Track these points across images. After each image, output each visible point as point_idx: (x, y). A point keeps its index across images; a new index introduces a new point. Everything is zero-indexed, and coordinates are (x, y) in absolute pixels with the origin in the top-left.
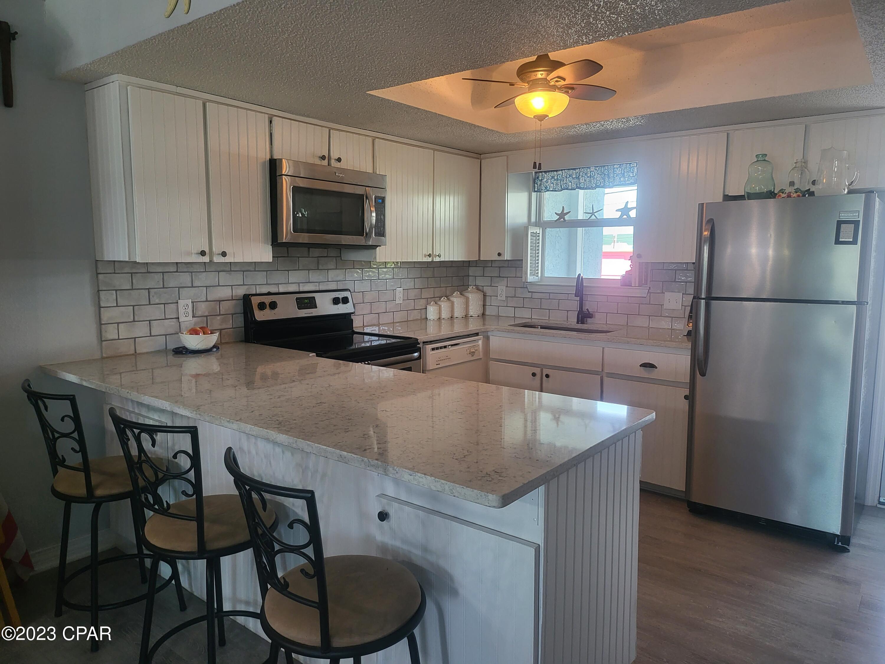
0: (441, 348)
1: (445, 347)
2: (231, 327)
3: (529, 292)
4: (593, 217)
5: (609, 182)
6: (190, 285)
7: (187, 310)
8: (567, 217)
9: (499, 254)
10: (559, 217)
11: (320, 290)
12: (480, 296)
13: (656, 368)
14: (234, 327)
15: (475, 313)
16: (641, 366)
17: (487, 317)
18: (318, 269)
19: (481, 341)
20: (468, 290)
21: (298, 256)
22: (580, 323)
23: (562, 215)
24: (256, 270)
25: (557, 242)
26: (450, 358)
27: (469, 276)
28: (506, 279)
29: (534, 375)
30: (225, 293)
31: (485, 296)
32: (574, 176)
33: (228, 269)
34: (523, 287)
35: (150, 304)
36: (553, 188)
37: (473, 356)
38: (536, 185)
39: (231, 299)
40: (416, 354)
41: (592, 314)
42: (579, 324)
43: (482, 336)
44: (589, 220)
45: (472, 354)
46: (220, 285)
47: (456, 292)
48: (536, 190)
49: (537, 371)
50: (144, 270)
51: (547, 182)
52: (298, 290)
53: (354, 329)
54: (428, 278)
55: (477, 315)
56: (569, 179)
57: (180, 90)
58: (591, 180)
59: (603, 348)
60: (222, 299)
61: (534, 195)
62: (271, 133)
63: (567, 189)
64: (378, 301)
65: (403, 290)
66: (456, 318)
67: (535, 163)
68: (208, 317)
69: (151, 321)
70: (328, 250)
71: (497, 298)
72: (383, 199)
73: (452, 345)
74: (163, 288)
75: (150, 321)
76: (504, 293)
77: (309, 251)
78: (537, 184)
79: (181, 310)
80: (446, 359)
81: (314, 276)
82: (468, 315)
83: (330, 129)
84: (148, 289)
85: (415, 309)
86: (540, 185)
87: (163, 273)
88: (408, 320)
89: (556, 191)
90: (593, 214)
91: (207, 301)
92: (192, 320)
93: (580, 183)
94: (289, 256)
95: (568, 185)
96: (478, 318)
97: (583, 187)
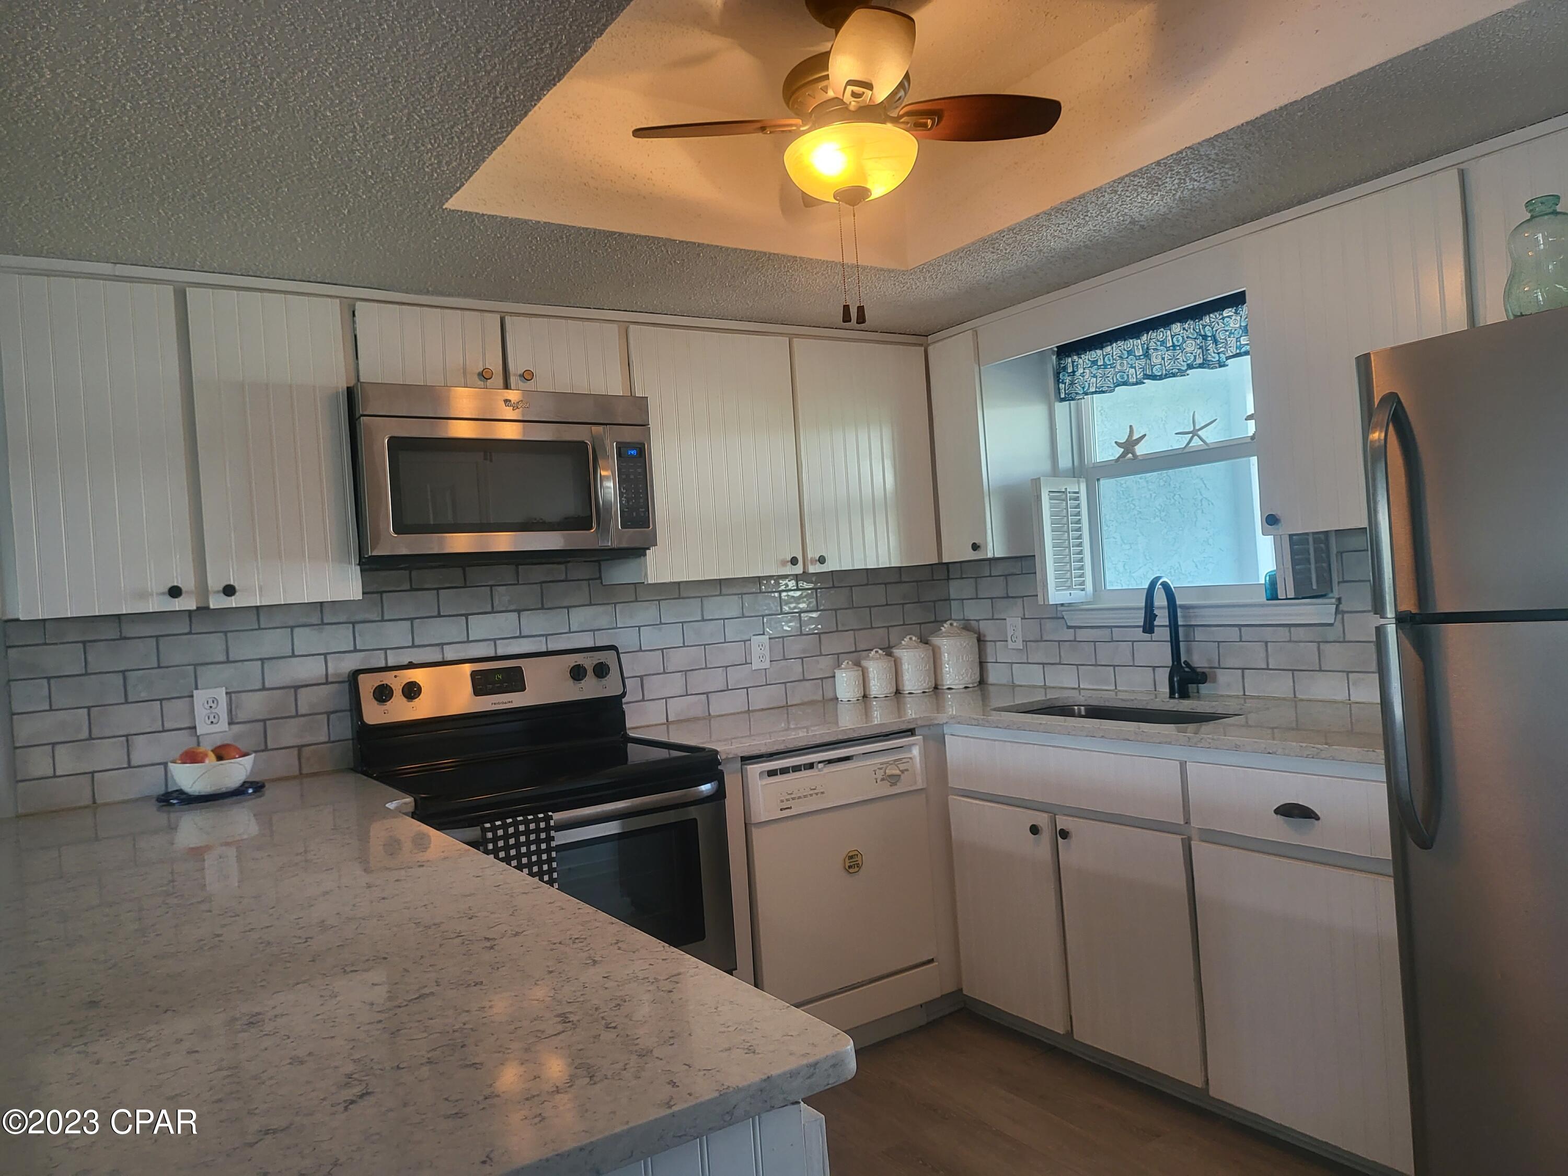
0: (796, 769)
1: (811, 766)
2: (326, 739)
3: (1069, 627)
4: (1196, 442)
5: (1218, 353)
6: (222, 658)
7: (214, 711)
8: (1140, 450)
9: (975, 547)
10: (1122, 450)
11: (549, 650)
12: (968, 641)
13: (1318, 818)
14: (332, 739)
15: (957, 682)
16: (1277, 811)
17: (991, 688)
18: (542, 608)
19: (917, 747)
20: (940, 632)
21: (490, 583)
22: (1177, 695)
23: (1129, 445)
24: (386, 618)
25: (1200, 512)
26: (822, 793)
27: (948, 600)
28: (1020, 601)
29: (1034, 830)
30: (311, 669)
31: (981, 641)
32: (1139, 352)
33: (315, 620)
34: (1055, 616)
35: (127, 702)
36: (1096, 387)
37: (893, 784)
38: (1061, 385)
39: (324, 681)
40: (706, 788)
41: (1204, 673)
42: (1174, 698)
43: (921, 737)
44: (1186, 450)
45: (893, 780)
46: (296, 653)
47: (908, 637)
48: (1063, 396)
49: (1042, 820)
50: (114, 634)
51: (1082, 375)
52: (492, 654)
53: (628, 732)
54: (836, 610)
55: (963, 686)
56: (1129, 360)
57: (121, 270)
58: (1176, 354)
59: (1183, 765)
60: (300, 684)
61: (1061, 409)
62: (356, 336)
63: (1125, 384)
64: (704, 666)
65: (770, 638)
66: (910, 693)
67: (846, 308)
68: (268, 722)
69: (129, 737)
70: (566, 568)
71: (1007, 646)
72: (640, 448)
73: (830, 762)
74: (159, 667)
75: (127, 736)
76: (1019, 633)
77: (517, 573)
78: (1063, 382)
79: (201, 711)
80: (811, 795)
81: (535, 622)
82: (943, 685)
83: (503, 314)
84: (123, 672)
85: (804, 680)
86: (1072, 383)
87: (157, 637)
88: (789, 704)
89: (1103, 392)
90: (1194, 433)
91: (264, 689)
92: (227, 730)
93: (1152, 367)
94: (468, 585)
95: (1128, 375)
96: (964, 693)
97: (1160, 374)
